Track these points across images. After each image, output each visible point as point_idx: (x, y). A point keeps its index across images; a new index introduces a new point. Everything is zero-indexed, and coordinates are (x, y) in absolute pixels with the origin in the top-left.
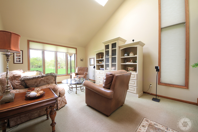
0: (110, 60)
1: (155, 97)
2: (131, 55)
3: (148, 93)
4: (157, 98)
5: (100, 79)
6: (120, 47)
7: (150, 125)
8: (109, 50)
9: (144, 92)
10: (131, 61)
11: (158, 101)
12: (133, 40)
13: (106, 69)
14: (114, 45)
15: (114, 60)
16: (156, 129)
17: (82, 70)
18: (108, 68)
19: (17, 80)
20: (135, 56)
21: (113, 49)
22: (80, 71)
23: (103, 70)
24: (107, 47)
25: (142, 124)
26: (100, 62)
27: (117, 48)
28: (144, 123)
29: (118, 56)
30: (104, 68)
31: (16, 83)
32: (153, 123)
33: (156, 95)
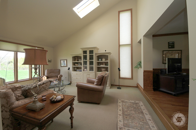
0: (88, 63)
1: (118, 87)
2: (104, 60)
3: (114, 85)
4: (119, 87)
5: (77, 79)
6: (96, 54)
7: (122, 101)
8: (87, 55)
9: (112, 85)
10: (104, 64)
11: (120, 88)
12: (106, 51)
13: (84, 71)
14: (91, 52)
15: (91, 63)
16: (125, 102)
17: (53, 73)
18: (86, 70)
19: (18, 91)
20: (107, 61)
21: (90, 54)
22: (51, 74)
23: (81, 71)
24: (85, 52)
25: (118, 102)
26: (76, 64)
27: (94, 54)
28: (119, 101)
29: (95, 60)
30: (82, 70)
31: (17, 94)
32: (123, 100)
33: (119, 86)
